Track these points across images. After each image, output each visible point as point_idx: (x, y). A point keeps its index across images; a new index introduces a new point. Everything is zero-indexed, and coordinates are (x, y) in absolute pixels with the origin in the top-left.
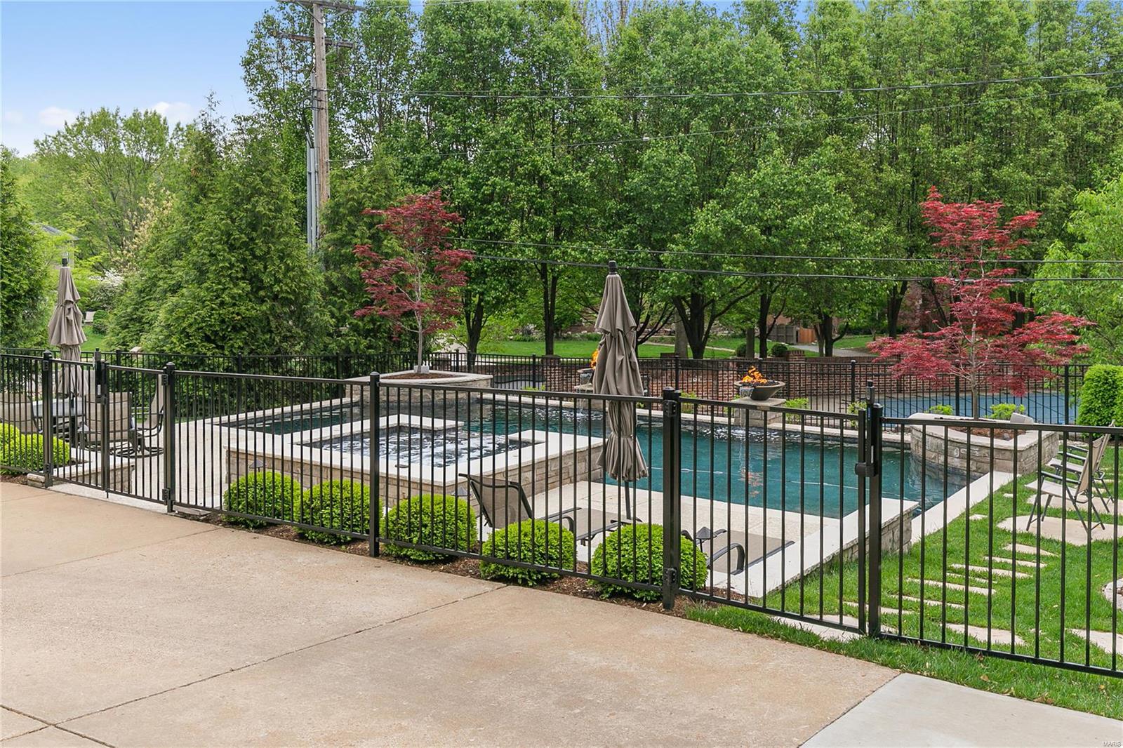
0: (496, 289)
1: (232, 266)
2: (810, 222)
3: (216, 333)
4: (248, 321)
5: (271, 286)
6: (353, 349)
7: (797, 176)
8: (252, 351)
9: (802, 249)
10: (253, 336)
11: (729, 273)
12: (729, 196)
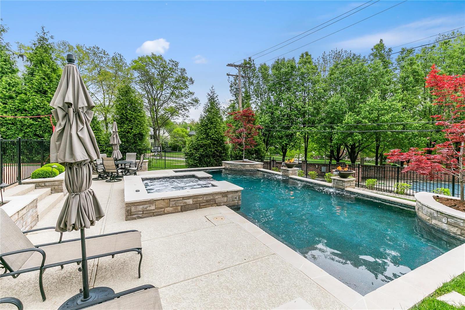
0: (286, 141)
1: (202, 131)
2: (389, 118)
3: (196, 148)
4: (205, 145)
5: (211, 136)
6: (238, 155)
7: (385, 103)
8: (206, 153)
9: (385, 127)
10: (206, 149)
11: (356, 136)
12: (359, 112)
